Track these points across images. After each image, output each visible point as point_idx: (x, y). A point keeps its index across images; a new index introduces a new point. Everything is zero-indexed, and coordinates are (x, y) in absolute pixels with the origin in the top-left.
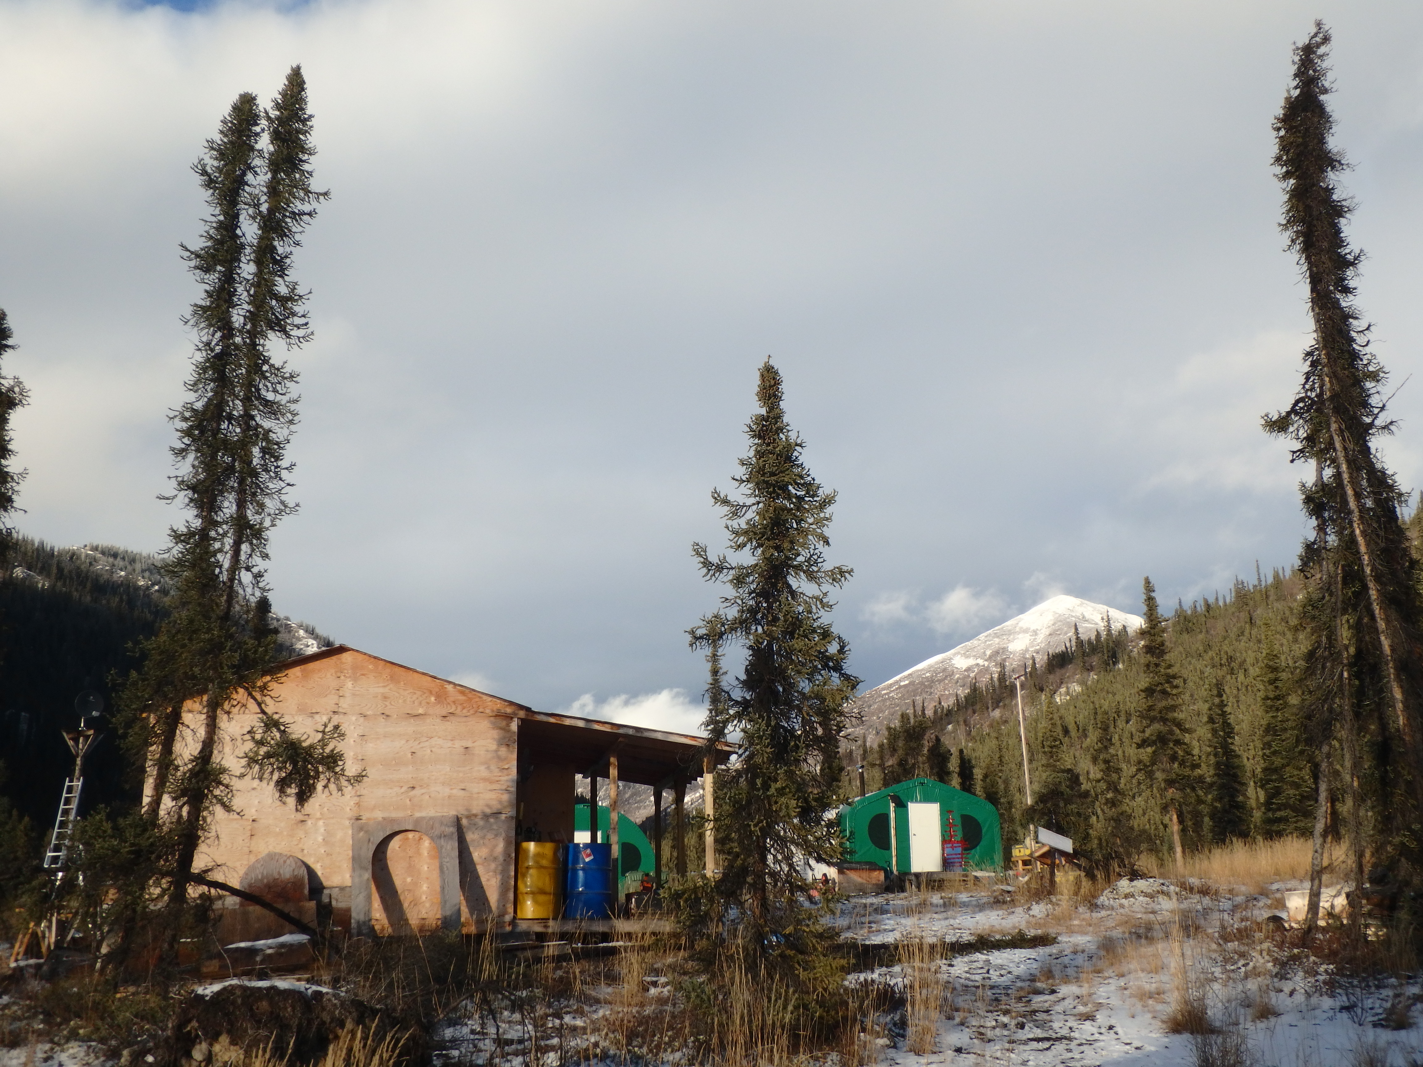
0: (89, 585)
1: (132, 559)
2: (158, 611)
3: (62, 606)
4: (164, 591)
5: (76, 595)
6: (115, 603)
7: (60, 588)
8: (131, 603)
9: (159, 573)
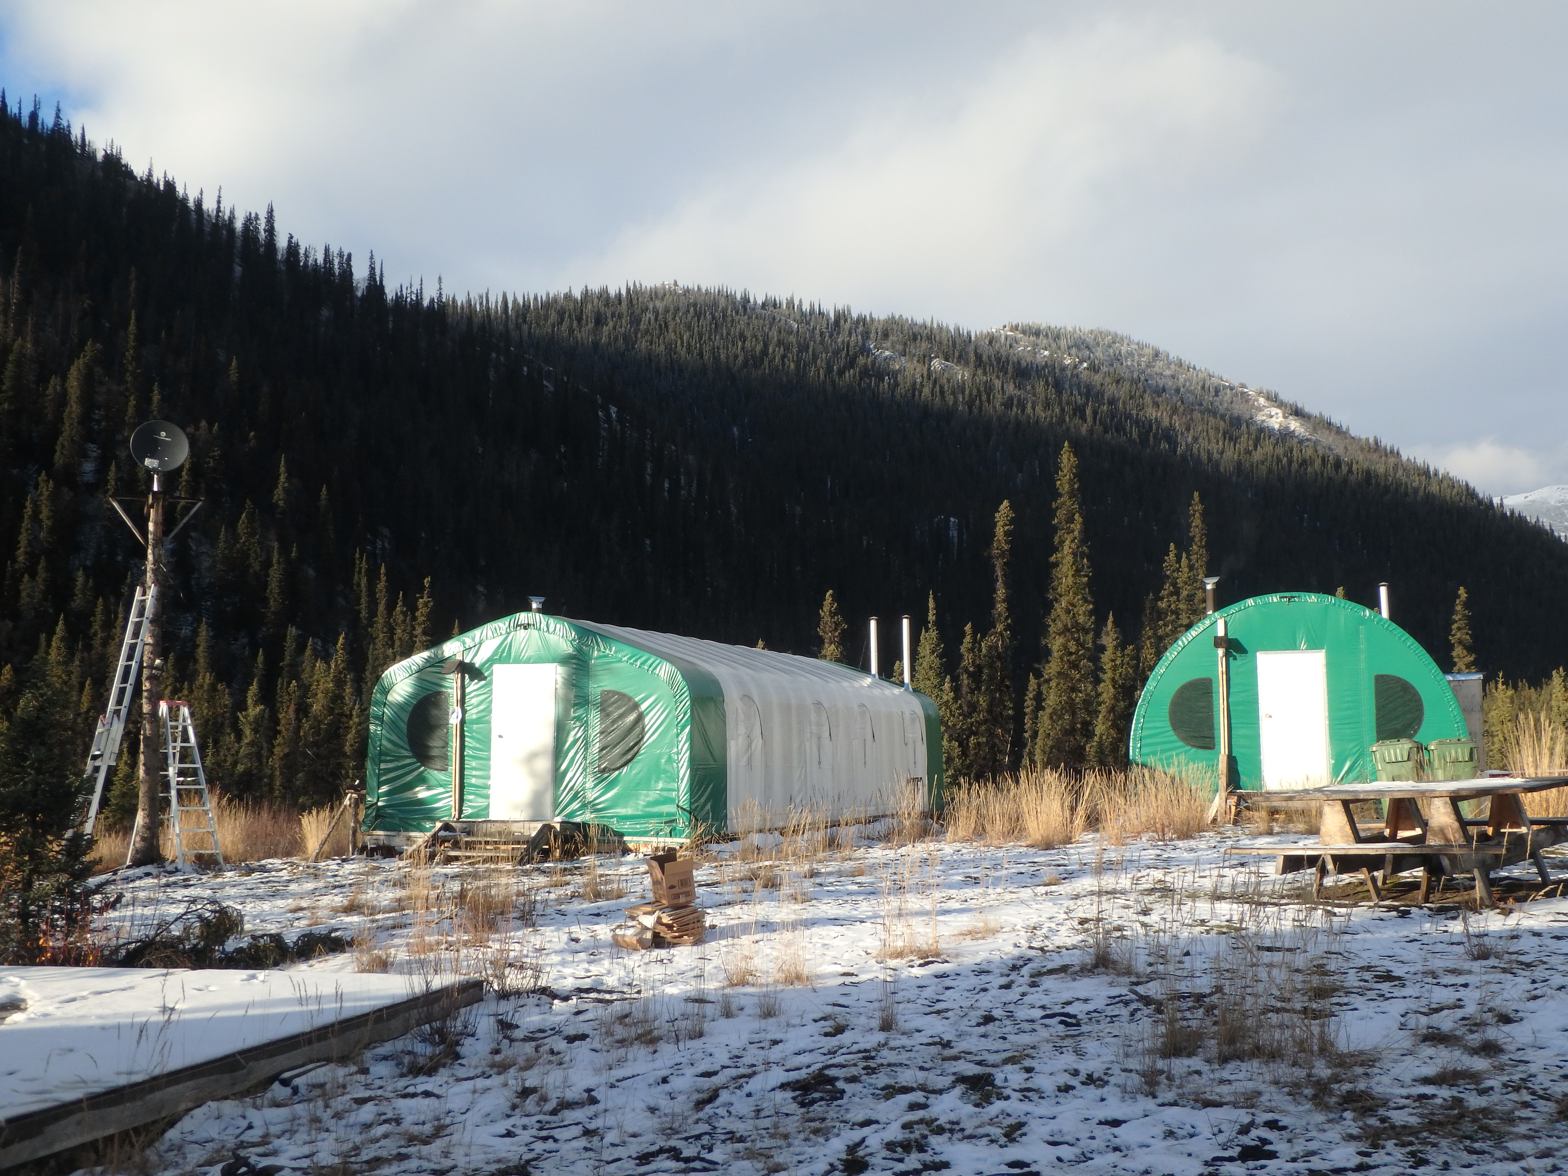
0: (1010, 369)
1: (1057, 336)
2: (1090, 393)
3: (984, 397)
4: (1094, 368)
5: (997, 383)
6: (1040, 388)
7: (981, 378)
8: (1058, 386)
9: (1088, 347)
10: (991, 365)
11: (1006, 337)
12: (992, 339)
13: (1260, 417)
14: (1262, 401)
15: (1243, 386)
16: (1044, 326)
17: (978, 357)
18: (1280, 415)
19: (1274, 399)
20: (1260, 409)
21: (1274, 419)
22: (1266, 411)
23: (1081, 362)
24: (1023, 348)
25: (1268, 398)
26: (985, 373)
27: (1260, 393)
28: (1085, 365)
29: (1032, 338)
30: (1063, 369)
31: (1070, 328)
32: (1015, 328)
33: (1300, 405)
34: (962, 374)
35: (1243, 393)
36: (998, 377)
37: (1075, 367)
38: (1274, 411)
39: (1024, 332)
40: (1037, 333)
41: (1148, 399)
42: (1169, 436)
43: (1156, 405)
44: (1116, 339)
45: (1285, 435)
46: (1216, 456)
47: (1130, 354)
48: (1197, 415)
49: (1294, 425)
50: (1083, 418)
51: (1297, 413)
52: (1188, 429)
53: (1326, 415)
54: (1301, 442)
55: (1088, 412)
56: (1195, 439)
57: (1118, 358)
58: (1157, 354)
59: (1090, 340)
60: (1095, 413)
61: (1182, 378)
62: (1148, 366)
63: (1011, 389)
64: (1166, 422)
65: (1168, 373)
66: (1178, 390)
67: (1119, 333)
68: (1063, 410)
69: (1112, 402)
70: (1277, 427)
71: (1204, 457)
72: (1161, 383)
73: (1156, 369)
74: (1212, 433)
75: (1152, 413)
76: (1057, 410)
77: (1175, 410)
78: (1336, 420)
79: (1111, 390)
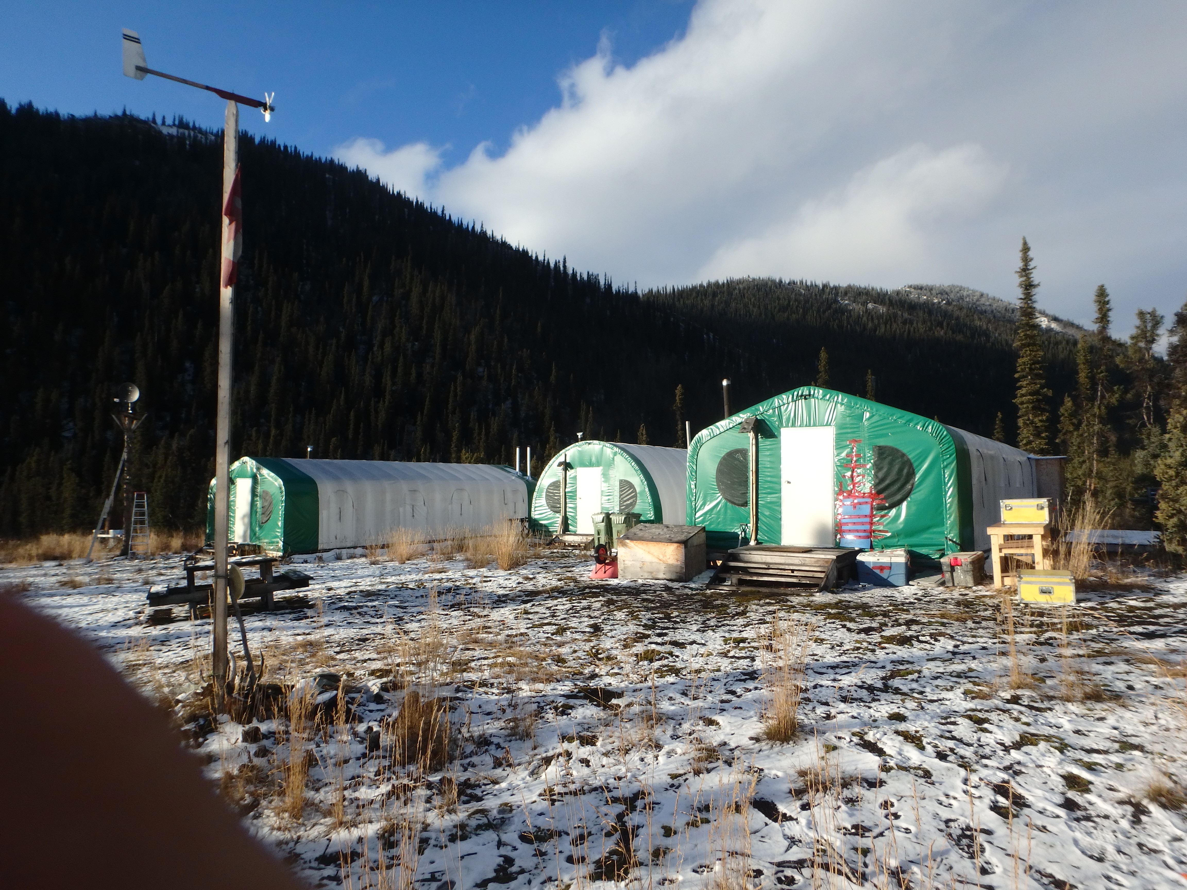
0: (907, 306)
1: (931, 289)
2: (946, 315)
3: (893, 320)
4: (949, 303)
5: (900, 313)
6: (921, 314)
7: (891, 311)
8: (930, 313)
9: (947, 293)
10: (897, 304)
12: (898, 293)
16: (925, 284)
17: (890, 301)
19: (1049, 314)
23: (942, 301)
24: (913, 296)
26: (894, 308)
28: (944, 302)
29: (918, 291)
30: (934, 304)
31: (938, 285)
32: (910, 287)
34: (882, 309)
36: (900, 310)
37: (939, 303)
39: (915, 288)
40: (921, 288)
41: (976, 317)
42: (986, 334)
43: (980, 319)
44: (961, 289)
45: (1049, 330)
46: (1010, 342)
47: (968, 296)
48: (1001, 323)
49: (1054, 325)
50: (942, 328)
51: (1056, 319)
52: (996, 330)
53: (1071, 320)
54: (1058, 333)
55: (945, 324)
56: (1000, 334)
57: (962, 298)
58: (982, 295)
59: (948, 290)
60: (948, 324)
61: (994, 306)
62: (978, 300)
63: (906, 315)
64: (985, 327)
65: (988, 303)
66: (992, 311)
67: (963, 286)
68: (932, 324)
69: (958, 318)
70: (1044, 326)
71: (1004, 343)
72: (984, 308)
73: (982, 302)
74: (1008, 331)
75: (978, 323)
76: (929, 324)
77: (989, 321)
78: (1076, 322)
79: (957, 313)
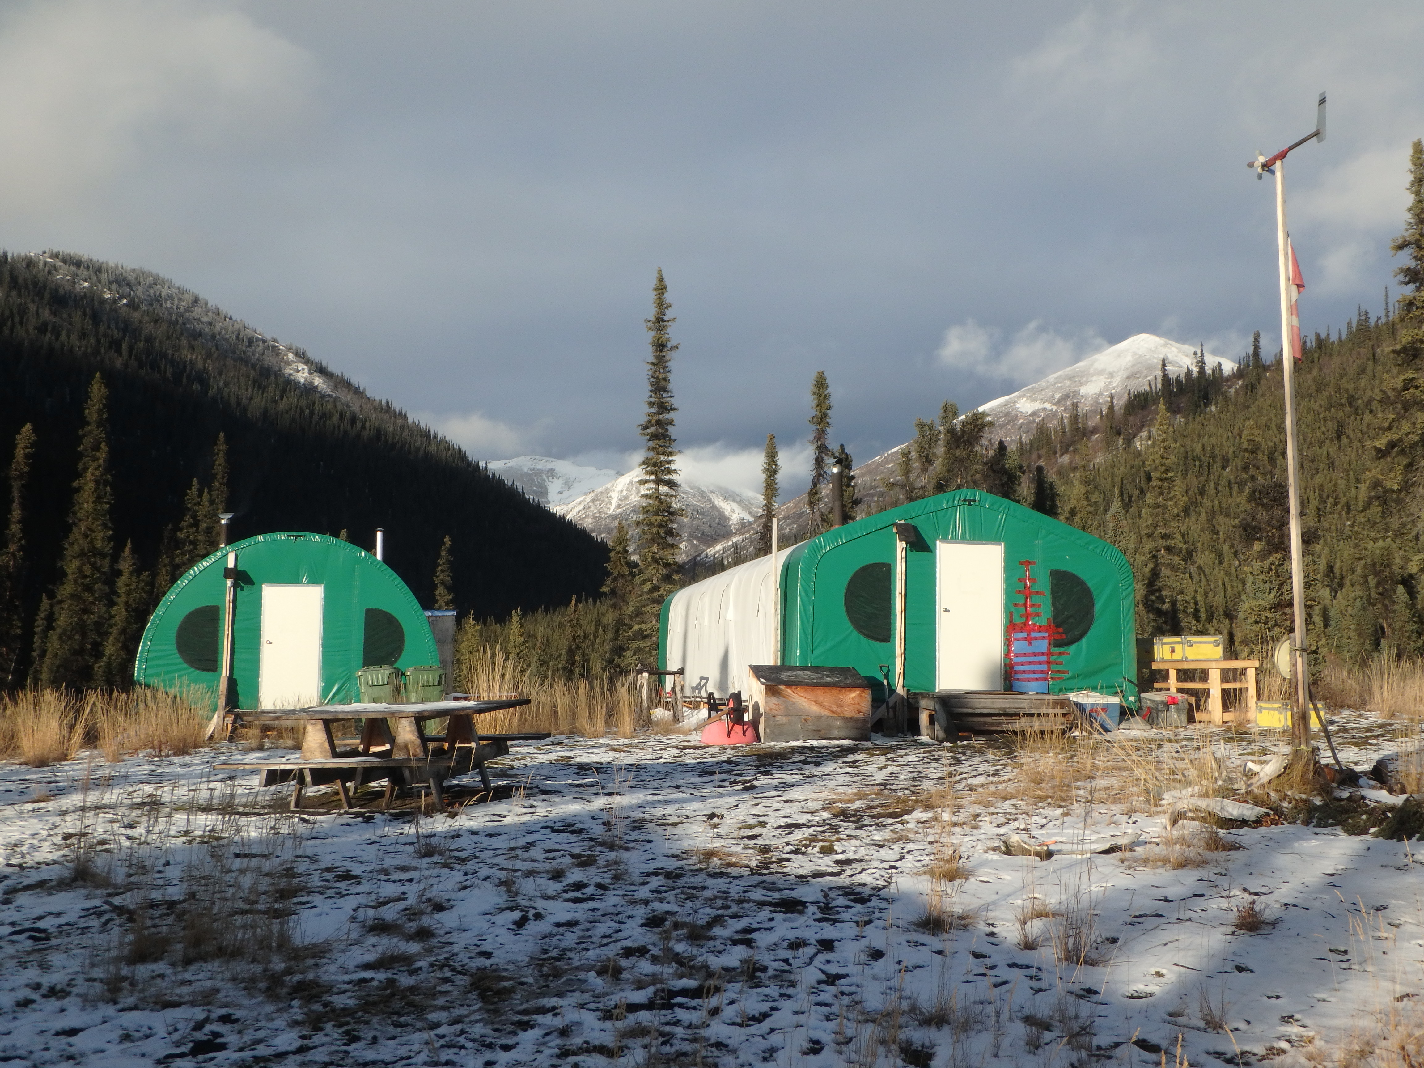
0: (47, 295)
1: (98, 269)
2: (127, 328)
3: (17, 319)
4: (133, 305)
5: (32, 307)
6: (77, 317)
7: (15, 299)
8: (95, 318)
9: (129, 285)
10: (27, 287)
11: (45, 263)
12: (30, 263)
13: (288, 371)
14: (291, 356)
15: (275, 340)
16: (86, 257)
17: (14, 279)
18: (306, 370)
19: (301, 356)
20: (288, 363)
21: (300, 374)
22: (294, 366)
23: (121, 298)
24: (62, 275)
25: (297, 354)
26: (19, 296)
27: (289, 349)
28: (125, 301)
29: (73, 268)
30: (103, 301)
31: (112, 264)
32: (55, 256)
33: (324, 364)
35: (274, 347)
36: (33, 301)
37: (115, 301)
38: (301, 366)
39: (64, 261)
40: (78, 264)
41: (184, 341)
42: (202, 378)
43: (192, 348)
44: (157, 281)
45: (309, 389)
46: (245, 401)
47: (171, 297)
48: (230, 362)
49: (318, 381)
50: (119, 352)
51: (322, 370)
52: (221, 374)
53: (347, 376)
54: (323, 397)
55: (125, 346)
56: (227, 384)
57: (157, 299)
58: (196, 301)
59: (131, 278)
60: (131, 349)
61: (218, 326)
62: (188, 310)
63: (46, 314)
64: (200, 365)
65: (205, 319)
66: (213, 337)
67: (161, 275)
68: (98, 341)
69: (149, 339)
70: (302, 381)
71: (233, 401)
72: (198, 327)
73: (195, 315)
74: (242, 380)
75: (187, 355)
76: (93, 341)
77: (209, 355)
78: (355, 381)
79: (149, 328)
